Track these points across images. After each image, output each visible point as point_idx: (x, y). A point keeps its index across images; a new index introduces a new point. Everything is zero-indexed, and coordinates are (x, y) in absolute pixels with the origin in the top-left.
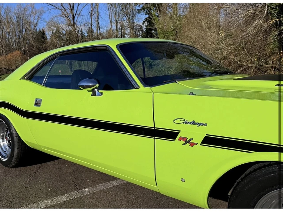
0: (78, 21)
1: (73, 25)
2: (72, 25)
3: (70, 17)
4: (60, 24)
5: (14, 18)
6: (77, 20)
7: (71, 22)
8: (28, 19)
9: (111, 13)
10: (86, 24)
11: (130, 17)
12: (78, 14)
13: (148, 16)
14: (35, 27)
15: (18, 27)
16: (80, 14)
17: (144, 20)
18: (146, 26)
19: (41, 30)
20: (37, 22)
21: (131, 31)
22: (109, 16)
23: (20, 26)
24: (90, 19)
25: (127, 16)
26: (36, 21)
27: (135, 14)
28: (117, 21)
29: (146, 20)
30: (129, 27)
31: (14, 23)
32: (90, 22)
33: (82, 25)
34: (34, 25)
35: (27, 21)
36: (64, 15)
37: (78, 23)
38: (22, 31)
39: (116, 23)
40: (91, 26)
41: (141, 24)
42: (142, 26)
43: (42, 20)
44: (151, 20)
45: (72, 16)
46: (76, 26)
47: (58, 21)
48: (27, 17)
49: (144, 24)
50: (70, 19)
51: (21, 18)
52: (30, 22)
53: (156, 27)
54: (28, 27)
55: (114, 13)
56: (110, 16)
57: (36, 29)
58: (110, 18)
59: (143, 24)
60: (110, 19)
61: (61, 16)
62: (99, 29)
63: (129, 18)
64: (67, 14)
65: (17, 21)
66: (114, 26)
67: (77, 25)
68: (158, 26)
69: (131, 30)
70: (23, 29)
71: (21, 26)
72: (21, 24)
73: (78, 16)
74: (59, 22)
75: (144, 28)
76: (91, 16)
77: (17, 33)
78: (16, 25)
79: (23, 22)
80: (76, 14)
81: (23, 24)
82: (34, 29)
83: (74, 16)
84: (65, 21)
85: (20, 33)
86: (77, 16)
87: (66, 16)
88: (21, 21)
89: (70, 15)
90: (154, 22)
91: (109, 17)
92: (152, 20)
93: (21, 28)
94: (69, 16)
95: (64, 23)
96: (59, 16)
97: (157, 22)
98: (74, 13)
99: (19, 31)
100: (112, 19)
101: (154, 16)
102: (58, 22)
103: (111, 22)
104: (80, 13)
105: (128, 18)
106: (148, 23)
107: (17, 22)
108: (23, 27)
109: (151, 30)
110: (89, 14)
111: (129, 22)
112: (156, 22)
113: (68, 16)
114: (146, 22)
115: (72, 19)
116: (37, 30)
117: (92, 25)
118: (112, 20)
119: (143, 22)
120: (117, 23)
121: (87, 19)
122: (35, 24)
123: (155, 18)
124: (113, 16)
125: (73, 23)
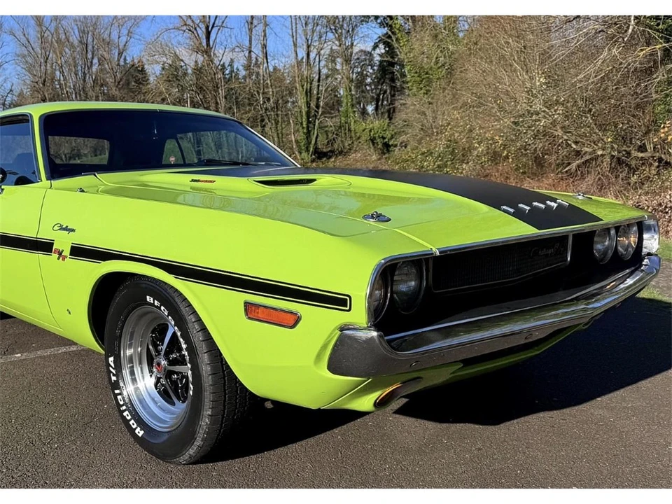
0: (218, 40)
1: (207, 51)
2: (203, 52)
3: (199, 31)
4: (176, 48)
5: (72, 33)
6: (216, 38)
7: (200, 44)
8: (106, 36)
9: (296, 24)
10: (237, 49)
11: (341, 33)
12: (220, 24)
13: (385, 30)
14: (120, 54)
15: (82, 54)
16: (224, 25)
17: (377, 41)
19: (136, 61)
20: (126, 42)
21: (344, 65)
22: (292, 30)
23: (87, 51)
24: (248, 38)
25: (334, 31)
26: (123, 39)
27: (355, 25)
28: (310, 41)
29: (381, 40)
31: (72, 43)
32: (247, 43)
33: (227, 50)
34: (119, 49)
35: (103, 40)
36: (185, 28)
38: (92, 62)
39: (305, 47)
40: (250, 52)
41: (369, 49)
42: (373, 53)
43: (138, 37)
44: (390, 41)
45: (204, 30)
46: (214, 53)
47: (170, 41)
48: (102, 31)
49: (378, 50)
50: (200, 36)
51: (90, 33)
52: (108, 43)
53: (402, 56)
54: (104, 53)
55: (304, 22)
56: (294, 30)
57: (125, 59)
58: (294, 34)
59: (374, 48)
60: (293, 37)
61: (178, 29)
62: (265, 60)
63: (340, 36)
64: (191, 24)
65: (79, 38)
66: (302, 53)
67: (216, 52)
68: (406, 54)
69: (344, 63)
70: (93, 58)
71: (89, 51)
72: (90, 47)
73: (219, 29)
74: (172, 44)
75: (377, 59)
76: (251, 30)
77: (79, 68)
78: (78, 49)
79: (93, 41)
80: (214, 24)
81: (93, 47)
82: (119, 60)
83: (210, 29)
84: (188, 41)
85: (86, 69)
86: (217, 28)
87: (190, 30)
88: (90, 39)
89: (199, 26)
90: (396, 45)
91: (291, 34)
92: (393, 41)
93: (90, 56)
94: (198, 29)
95: (185, 45)
96: (174, 28)
97: (404, 45)
98: (209, 22)
99: (85, 64)
100: (298, 37)
101: (397, 32)
102: (170, 45)
103: (295, 45)
104: (223, 22)
105: (337, 35)
106: (385, 47)
107: (81, 42)
108: (93, 54)
109: (392, 64)
110: (246, 24)
111: (340, 46)
112: (401, 45)
113: (195, 29)
114: (382, 46)
115: (204, 37)
116: (127, 62)
117: (252, 53)
118: (298, 39)
119: (373, 44)
120: (309, 47)
121: (239, 36)
122: (121, 47)
123: (399, 35)
124: (300, 31)
125: (205, 47)
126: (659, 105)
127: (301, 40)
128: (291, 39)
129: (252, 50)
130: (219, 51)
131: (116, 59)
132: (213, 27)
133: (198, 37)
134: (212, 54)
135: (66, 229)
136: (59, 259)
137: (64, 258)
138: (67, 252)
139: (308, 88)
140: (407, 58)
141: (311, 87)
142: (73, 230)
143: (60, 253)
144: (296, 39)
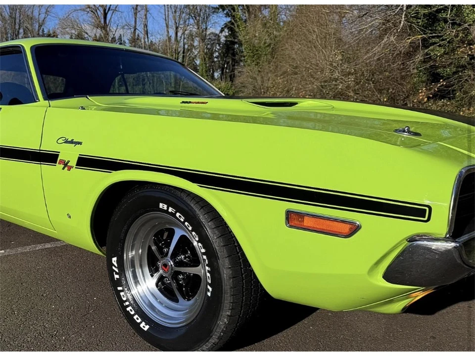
0: (112, 20)
1: (104, 27)
2: (101, 28)
3: (99, 13)
4: (82, 24)
5: (4, 10)
6: (111, 18)
7: (100, 22)
8: (29, 13)
9: (168, 11)
10: (126, 27)
11: (199, 19)
12: (114, 9)
13: (229, 19)
14: (40, 26)
15: (11, 25)
16: (117, 9)
17: (223, 27)
18: (226, 37)
19: (51, 32)
20: (45, 18)
21: (201, 42)
22: (165, 15)
23: (15, 23)
24: (134, 19)
25: (194, 18)
26: (42, 16)
27: (209, 15)
28: (178, 24)
29: (226, 26)
30: (197, 37)
31: (4, 17)
32: (133, 23)
33: (119, 27)
34: (39, 23)
35: (28, 16)
36: (88, 10)
37: (112, 24)
38: (18, 32)
39: (175, 29)
40: (135, 30)
41: (218, 32)
42: (220, 35)
43: (54, 15)
44: (233, 27)
45: (102, 12)
46: (109, 29)
47: (78, 19)
48: (27, 9)
49: (223, 33)
50: (100, 16)
51: (18, 10)
52: (31, 18)
53: (240, 38)
54: (28, 25)
55: (174, 10)
56: (167, 15)
57: (43, 31)
58: (167, 18)
59: (221, 32)
60: (166, 20)
61: (83, 11)
62: (146, 36)
63: (198, 22)
64: (93, 8)
65: (9, 14)
66: (172, 33)
67: (111, 28)
68: (244, 37)
69: (201, 41)
70: (19, 29)
71: (17, 23)
72: (17, 21)
73: (113, 12)
74: (79, 21)
75: (223, 39)
76: (136, 14)
77: (9, 35)
78: (9, 22)
79: (20, 17)
80: (110, 8)
81: (20, 21)
82: (39, 30)
83: (107, 11)
84: (90, 19)
85: (14, 36)
86: (112, 11)
87: (92, 11)
88: (18, 15)
89: (99, 9)
90: (237, 30)
91: (164, 18)
92: (235, 26)
93: (17, 27)
94: (98, 11)
95: (88, 22)
96: (81, 10)
97: (243, 30)
98: (106, 8)
99: (14, 33)
100: (170, 20)
101: (238, 20)
102: (78, 21)
103: (167, 26)
104: (116, 7)
105: (196, 21)
106: (229, 31)
107: (10, 16)
108: (19, 25)
109: (234, 43)
110: (133, 10)
111: (198, 28)
112: (241, 30)
113: (96, 11)
114: (226, 30)
115: (103, 17)
116: (45, 33)
117: (137, 30)
118: (169, 22)
119: (220, 29)
120: (177, 28)
121: (128, 18)
122: (40, 22)
123: (239, 23)
124: (171, 16)
125: (103, 24)
126: (415, 77)
127: (171, 23)
128: (165, 22)
129: (137, 27)
130: (113, 28)
131: (37, 30)
132: (109, 10)
133: (98, 17)
134: (108, 29)
135: (72, 142)
136: (63, 169)
137: (70, 168)
138: (73, 163)
139: (176, 57)
140: (245, 39)
141: (178, 57)
142: (80, 143)
143: (66, 164)
144: (168, 22)
